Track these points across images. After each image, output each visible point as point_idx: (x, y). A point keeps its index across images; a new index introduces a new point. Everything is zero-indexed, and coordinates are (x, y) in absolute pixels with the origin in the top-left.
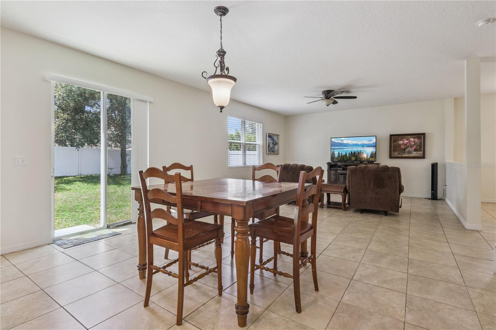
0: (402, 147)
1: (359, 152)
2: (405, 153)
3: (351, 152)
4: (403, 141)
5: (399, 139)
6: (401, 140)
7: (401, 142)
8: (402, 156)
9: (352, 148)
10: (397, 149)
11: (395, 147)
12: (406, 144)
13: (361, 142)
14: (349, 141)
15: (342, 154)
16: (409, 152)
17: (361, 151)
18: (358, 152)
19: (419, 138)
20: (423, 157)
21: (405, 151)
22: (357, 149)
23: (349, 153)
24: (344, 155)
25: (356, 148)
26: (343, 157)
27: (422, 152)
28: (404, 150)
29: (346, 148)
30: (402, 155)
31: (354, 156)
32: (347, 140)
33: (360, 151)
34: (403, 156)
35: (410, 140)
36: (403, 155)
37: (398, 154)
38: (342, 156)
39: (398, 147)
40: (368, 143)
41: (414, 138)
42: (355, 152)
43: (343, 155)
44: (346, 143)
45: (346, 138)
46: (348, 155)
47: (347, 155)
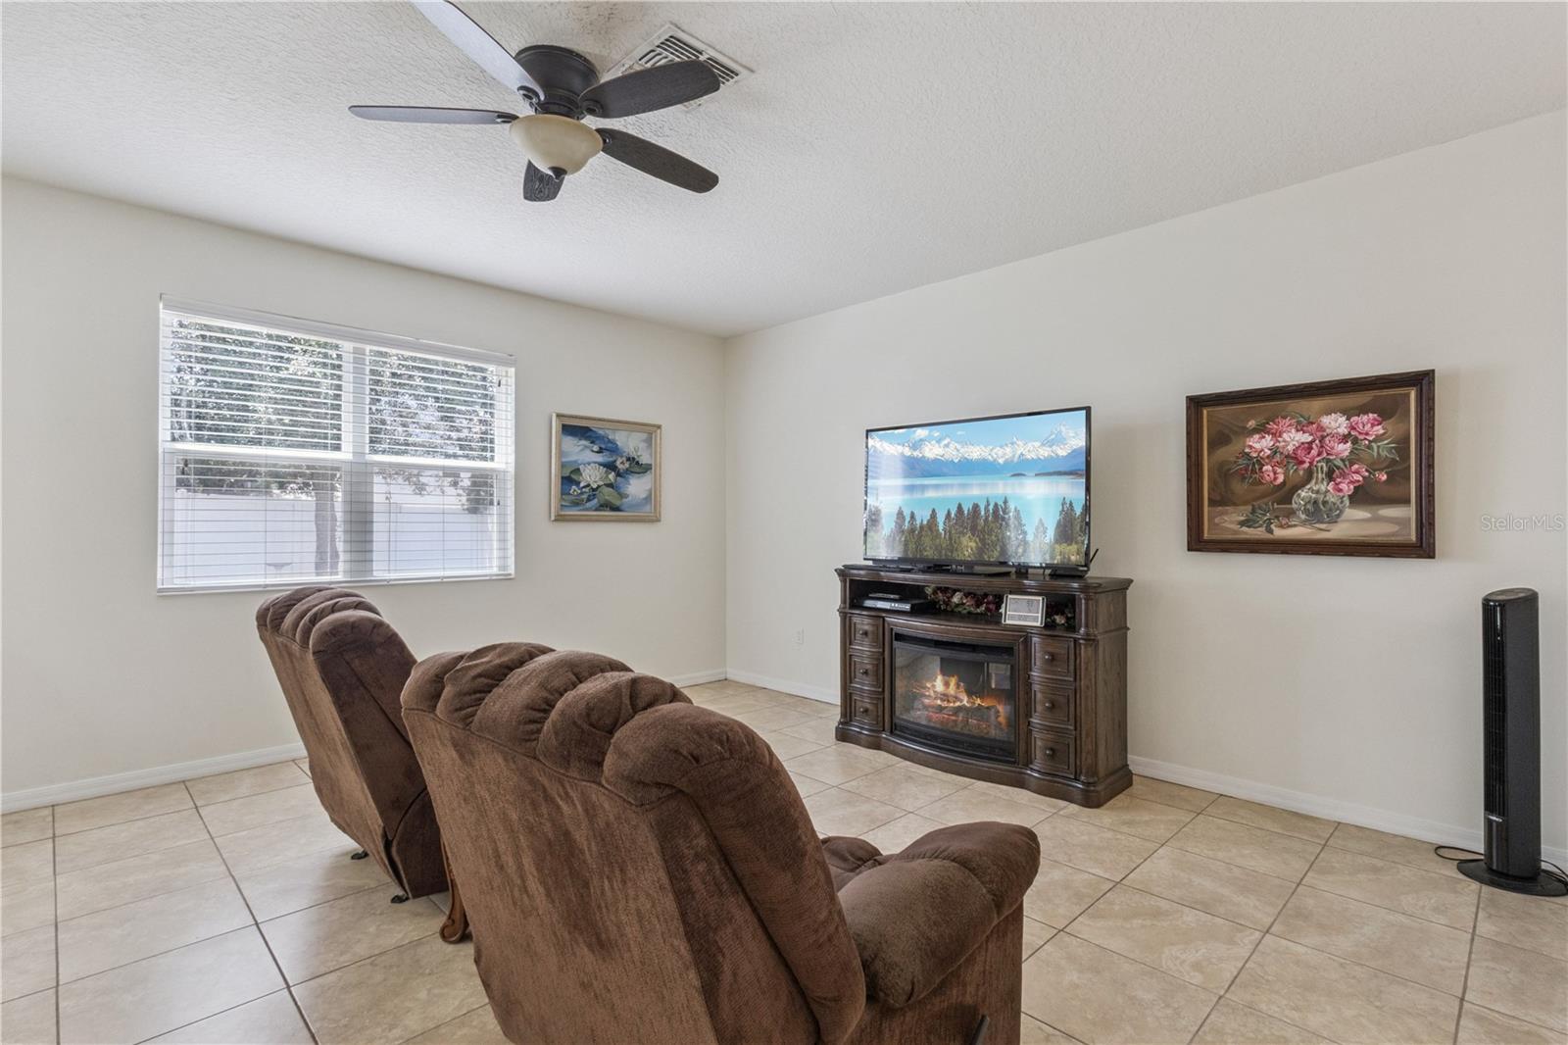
0: (1274, 475)
1: (996, 505)
2: (1291, 513)
3: (960, 508)
4: (1276, 435)
5: (1252, 424)
6: (1261, 430)
7: (1261, 444)
8: (1269, 536)
9: (963, 486)
10: (1239, 488)
11: (1223, 474)
12: (1294, 458)
13: (1008, 450)
14: (947, 446)
15: (913, 516)
16: (1318, 511)
17: (1005, 502)
18: (991, 508)
19: (1385, 412)
20: (1422, 546)
21: (1288, 499)
22: (988, 492)
23: (949, 514)
24: (922, 527)
25: (982, 485)
26: (920, 536)
27: (1409, 512)
28: (1285, 494)
29: (937, 487)
30: (1271, 531)
31: (974, 529)
32: (939, 442)
33: (1001, 503)
34: (1279, 533)
35: (1321, 428)
36: (1281, 526)
37: (1242, 524)
38: (912, 531)
39: (1243, 478)
40: (1045, 452)
41: (1348, 413)
42: (976, 507)
43: (918, 522)
44: (936, 461)
45: (936, 432)
46: (941, 527)
47: (936, 525)
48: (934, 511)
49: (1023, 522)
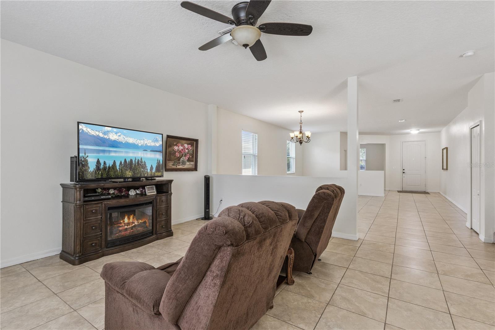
0: (178, 155)
1: (138, 160)
2: (179, 163)
3: (125, 160)
4: (178, 147)
5: (175, 143)
6: (176, 145)
7: (176, 148)
8: (176, 168)
9: (127, 152)
10: (172, 157)
11: (170, 154)
12: (180, 152)
13: (142, 141)
14: (120, 136)
15: (105, 163)
16: (184, 163)
17: (141, 159)
18: (137, 161)
19: (192, 145)
20: (195, 169)
21: (179, 160)
22: (135, 155)
23: (121, 163)
24: (109, 167)
25: (133, 153)
26: (108, 171)
27: (193, 163)
28: (179, 159)
29: (115, 152)
30: (177, 167)
31: (131, 168)
32: (116, 133)
33: (140, 159)
34: (178, 167)
35: (184, 147)
36: (178, 166)
37: (172, 165)
38: (105, 168)
39: (173, 155)
40: (153, 144)
41: (188, 144)
42: (131, 160)
43: (108, 166)
44: (115, 141)
45: (115, 130)
46: (118, 168)
47: (116, 167)
48: (114, 161)
49: (147, 166)
